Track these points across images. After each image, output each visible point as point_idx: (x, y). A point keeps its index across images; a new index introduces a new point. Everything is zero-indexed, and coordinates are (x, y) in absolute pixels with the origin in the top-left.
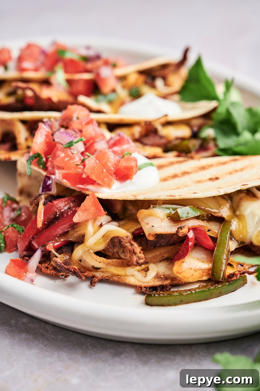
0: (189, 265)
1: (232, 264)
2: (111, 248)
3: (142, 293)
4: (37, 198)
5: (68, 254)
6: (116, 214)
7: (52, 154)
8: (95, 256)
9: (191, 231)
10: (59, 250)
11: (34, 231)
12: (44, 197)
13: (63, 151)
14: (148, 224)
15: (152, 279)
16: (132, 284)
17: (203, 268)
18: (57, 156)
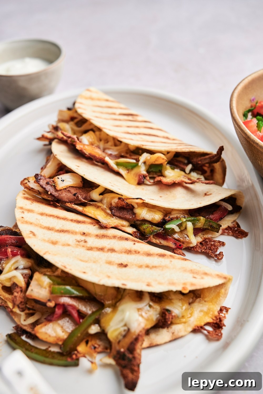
0: (48, 330)
1: (89, 342)
16: (15, 321)
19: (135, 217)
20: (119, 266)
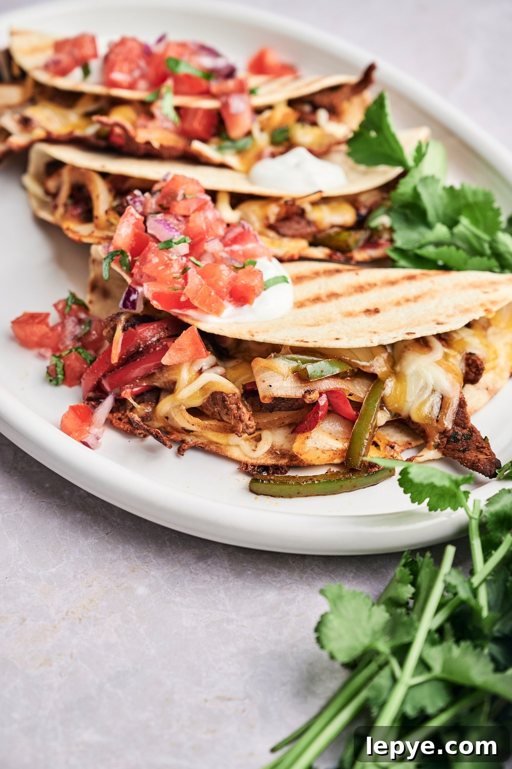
0: (316, 443)
1: (379, 443)
2: (211, 407)
3: (248, 474)
4: (114, 319)
5: (151, 405)
6: (225, 349)
7: (141, 255)
8: (187, 415)
9: (324, 396)
10: (138, 397)
11: (106, 368)
12: (124, 319)
13: (157, 255)
14: (264, 381)
15: (263, 455)
16: (236, 459)
17: (335, 449)
18: (148, 261)
20: (367, 314)
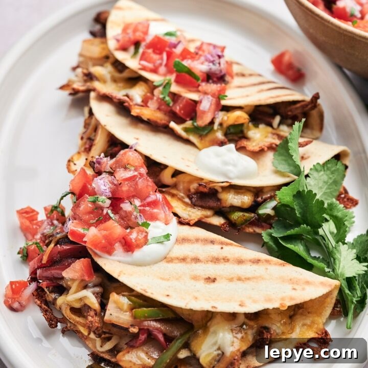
7: (79, 201)
15: (106, 351)
16: (90, 348)
19: (221, 203)
20: (206, 281)
